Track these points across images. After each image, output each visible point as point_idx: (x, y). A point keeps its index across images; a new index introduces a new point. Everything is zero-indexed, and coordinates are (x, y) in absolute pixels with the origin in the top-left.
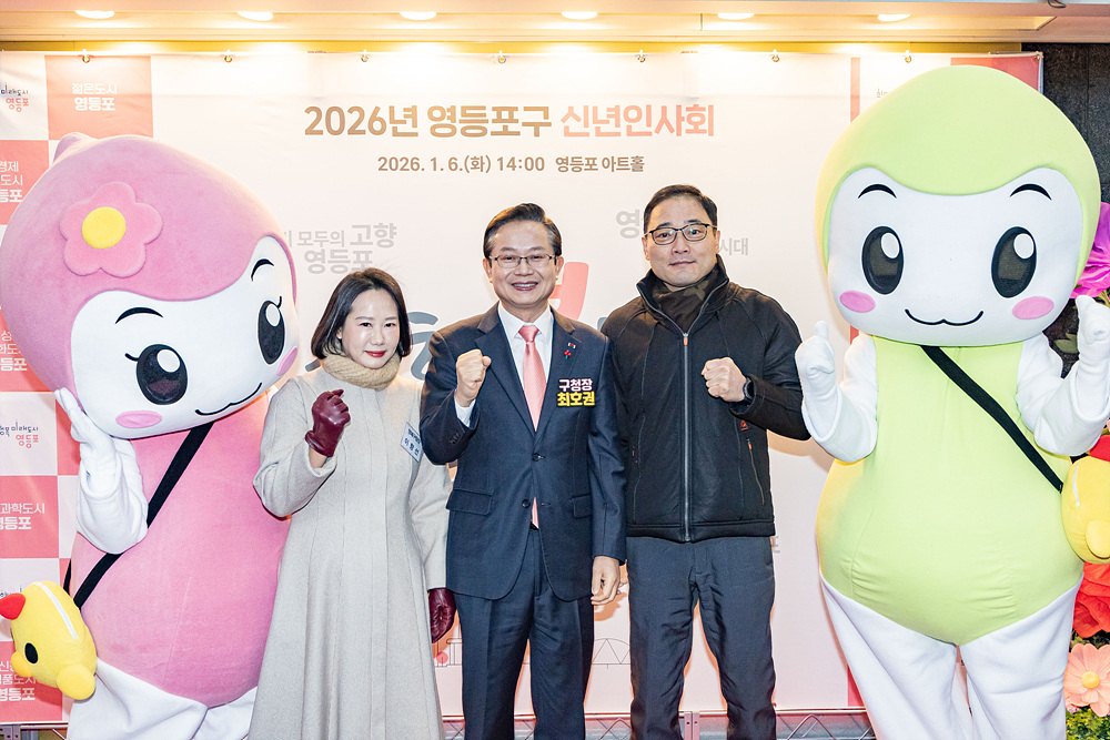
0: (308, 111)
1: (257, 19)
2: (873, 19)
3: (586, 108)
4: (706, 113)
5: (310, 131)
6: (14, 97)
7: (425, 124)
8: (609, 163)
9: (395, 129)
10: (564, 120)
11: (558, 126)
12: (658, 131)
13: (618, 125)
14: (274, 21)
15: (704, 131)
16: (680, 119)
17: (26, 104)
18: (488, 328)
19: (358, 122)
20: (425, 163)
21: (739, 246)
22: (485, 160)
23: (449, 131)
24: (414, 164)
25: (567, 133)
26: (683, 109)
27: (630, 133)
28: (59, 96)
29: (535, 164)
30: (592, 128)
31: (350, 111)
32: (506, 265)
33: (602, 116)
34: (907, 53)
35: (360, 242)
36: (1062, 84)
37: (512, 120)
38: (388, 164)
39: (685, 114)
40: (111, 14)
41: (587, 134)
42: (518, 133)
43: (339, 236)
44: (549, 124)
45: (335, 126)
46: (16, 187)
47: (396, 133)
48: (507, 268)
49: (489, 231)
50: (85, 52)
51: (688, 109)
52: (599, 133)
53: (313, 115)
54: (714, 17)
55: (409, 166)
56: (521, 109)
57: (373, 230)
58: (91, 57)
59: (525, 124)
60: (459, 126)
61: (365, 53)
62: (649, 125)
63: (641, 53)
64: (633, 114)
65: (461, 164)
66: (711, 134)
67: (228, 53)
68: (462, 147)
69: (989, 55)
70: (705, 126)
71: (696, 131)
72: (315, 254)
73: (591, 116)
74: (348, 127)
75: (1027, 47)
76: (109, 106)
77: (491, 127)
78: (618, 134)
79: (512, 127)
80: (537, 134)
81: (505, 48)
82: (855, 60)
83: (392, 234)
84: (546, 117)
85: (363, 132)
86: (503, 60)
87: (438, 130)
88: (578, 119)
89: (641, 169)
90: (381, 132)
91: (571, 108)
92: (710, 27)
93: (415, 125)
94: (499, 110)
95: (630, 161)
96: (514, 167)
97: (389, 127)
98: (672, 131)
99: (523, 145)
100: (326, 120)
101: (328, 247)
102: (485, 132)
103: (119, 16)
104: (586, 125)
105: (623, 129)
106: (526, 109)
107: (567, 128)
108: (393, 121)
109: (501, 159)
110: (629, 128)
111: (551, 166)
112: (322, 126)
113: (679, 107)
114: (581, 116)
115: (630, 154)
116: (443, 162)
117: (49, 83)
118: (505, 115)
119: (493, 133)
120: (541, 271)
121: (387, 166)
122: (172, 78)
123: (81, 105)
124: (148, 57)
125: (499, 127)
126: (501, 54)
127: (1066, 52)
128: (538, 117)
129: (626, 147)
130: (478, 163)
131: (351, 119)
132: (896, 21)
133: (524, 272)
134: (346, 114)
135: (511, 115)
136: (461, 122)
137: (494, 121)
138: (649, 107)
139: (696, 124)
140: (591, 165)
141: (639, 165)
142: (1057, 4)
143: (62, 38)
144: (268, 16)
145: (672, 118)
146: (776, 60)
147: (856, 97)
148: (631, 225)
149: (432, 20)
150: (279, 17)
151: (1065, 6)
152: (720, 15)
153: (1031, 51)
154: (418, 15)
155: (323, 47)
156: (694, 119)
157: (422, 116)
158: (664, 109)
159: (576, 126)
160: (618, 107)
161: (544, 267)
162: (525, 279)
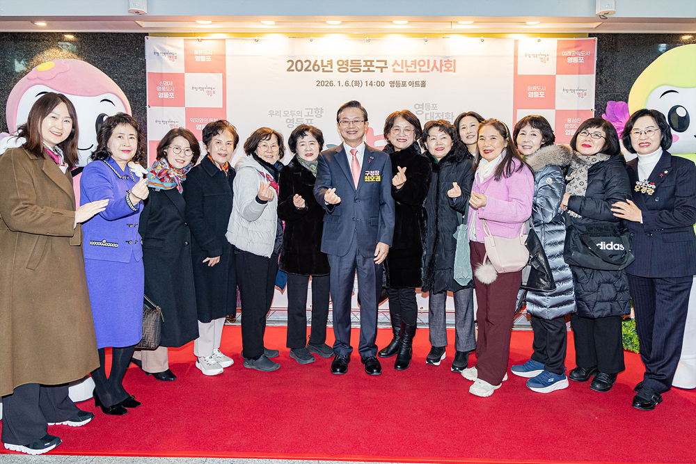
0: (288, 62)
1: (268, 23)
2: (524, 23)
3: (402, 61)
4: (452, 63)
5: (289, 70)
6: (172, 56)
7: (335, 67)
8: (411, 84)
9: (323, 69)
10: (393, 66)
11: (390, 68)
12: (432, 70)
13: (415, 68)
14: (275, 25)
15: (451, 71)
16: (441, 65)
17: (176, 58)
18: (339, 151)
19: (308, 66)
20: (335, 83)
22: (360, 82)
23: (345, 70)
24: (331, 84)
25: (394, 71)
26: (443, 61)
27: (420, 71)
28: (189, 55)
29: (381, 84)
30: (405, 69)
31: (305, 62)
33: (409, 64)
34: (539, 38)
35: (308, 116)
36: (606, 51)
37: (372, 66)
38: (320, 83)
39: (443, 63)
40: (210, 22)
41: (403, 72)
42: (374, 71)
43: (300, 113)
44: (387, 68)
45: (299, 68)
46: (172, 92)
47: (324, 71)
48: (345, 126)
49: (339, 111)
50: (199, 38)
51: (445, 61)
52: (407, 71)
53: (290, 63)
54: (456, 23)
55: (329, 84)
56: (375, 61)
57: (314, 111)
58: (202, 39)
59: (376, 67)
60: (350, 68)
61: (312, 38)
62: (428, 68)
63: (426, 38)
64: (422, 63)
65: (350, 84)
66: (454, 72)
67: (256, 38)
68: (351, 76)
69: (574, 39)
70: (452, 68)
71: (448, 70)
72: (290, 120)
73: (404, 64)
74: (304, 68)
75: (590, 35)
76: (209, 59)
77: (363, 68)
78: (416, 72)
79: (371, 69)
80: (382, 72)
81: (368, 37)
82: (516, 41)
83: (322, 112)
84: (386, 64)
85: (311, 70)
86: (369, 40)
87: (341, 70)
88: (399, 66)
89: (425, 86)
90: (318, 70)
91: (396, 61)
92: (455, 27)
93: (331, 68)
94: (366, 61)
95: (420, 83)
96: (372, 85)
97: (321, 68)
98: (438, 70)
99: (376, 76)
100: (295, 65)
101: (295, 117)
102: (360, 70)
103: (214, 22)
104: (402, 68)
105: (417, 70)
106: (377, 61)
107: (394, 69)
108: (322, 66)
109: (367, 82)
110: (420, 69)
111: (387, 85)
112: (294, 68)
113: (441, 61)
114: (400, 63)
115: (420, 80)
116: (343, 83)
117: (185, 50)
118: (369, 64)
119: (363, 71)
120: (358, 127)
122: (234, 49)
123: (197, 59)
124: (224, 40)
125: (366, 69)
126: (367, 38)
127: (607, 37)
128: (382, 64)
129: (419, 77)
130: (357, 83)
131: (306, 65)
132: (534, 24)
133: (352, 127)
135: (371, 64)
136: (351, 66)
137: (364, 66)
138: (428, 61)
139: (448, 68)
140: (404, 84)
141: (423, 84)
142: (603, 17)
143: (189, 32)
144: (273, 23)
145: (438, 65)
146: (483, 41)
147: (516, 57)
148: (421, 109)
149: (339, 25)
150: (277, 23)
151: (607, 18)
152: (459, 22)
153: (592, 37)
154: (334, 23)
155: (295, 35)
156: (448, 65)
157: (335, 64)
158: (435, 61)
159: (398, 68)
160: (415, 60)
161: (360, 125)
162: (352, 130)
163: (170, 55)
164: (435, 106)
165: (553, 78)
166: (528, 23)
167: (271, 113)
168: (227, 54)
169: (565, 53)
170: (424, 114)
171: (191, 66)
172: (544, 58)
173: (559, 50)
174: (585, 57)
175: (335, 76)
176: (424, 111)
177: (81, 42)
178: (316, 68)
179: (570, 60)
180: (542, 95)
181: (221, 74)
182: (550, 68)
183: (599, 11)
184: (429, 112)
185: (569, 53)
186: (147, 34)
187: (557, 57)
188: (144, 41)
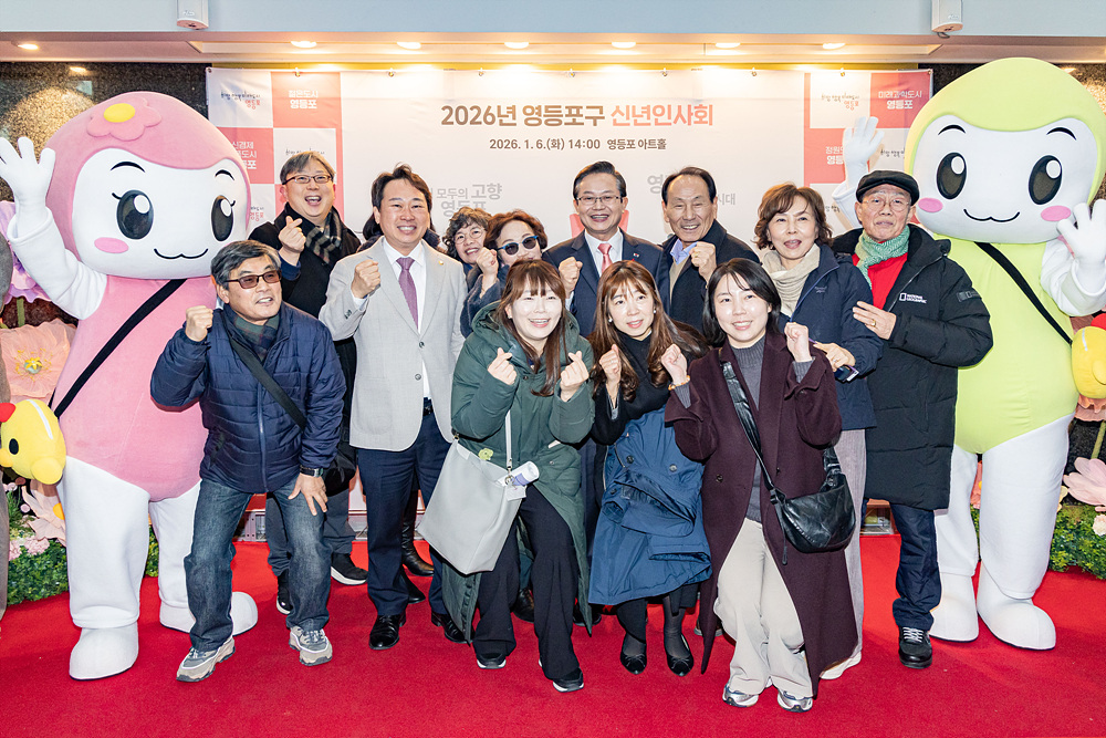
0: (443, 109)
1: (409, 46)
2: (819, 46)
3: (628, 107)
4: (707, 110)
5: (445, 122)
6: (252, 100)
7: (521, 117)
8: (643, 144)
9: (501, 121)
10: (613, 115)
11: (609, 118)
12: (675, 122)
13: (649, 118)
14: (421, 49)
15: (706, 122)
16: (690, 114)
17: (258, 104)
19: (477, 117)
20: (521, 143)
21: (729, 199)
22: (561, 142)
23: (537, 122)
24: (514, 144)
25: (615, 123)
26: (692, 108)
27: (657, 123)
28: (280, 99)
29: (594, 144)
30: (631, 121)
31: (472, 108)
32: (587, 203)
33: (638, 112)
34: (842, 70)
35: (478, 196)
37: (579, 115)
38: (496, 144)
39: (693, 111)
40: (314, 44)
41: (628, 124)
42: (583, 124)
43: (464, 192)
44: (603, 118)
45: (462, 119)
46: (252, 159)
47: (501, 124)
50: (297, 70)
51: (695, 108)
52: (636, 124)
53: (447, 111)
54: (712, 45)
55: (510, 145)
56: (584, 108)
57: (486, 188)
58: (301, 73)
59: (587, 118)
60: (544, 119)
61: (481, 70)
62: (669, 118)
63: (665, 70)
64: (659, 111)
65: (545, 145)
66: (711, 124)
67: (391, 70)
68: (545, 132)
69: (897, 71)
70: (707, 119)
71: (701, 122)
72: (448, 204)
73: (630, 112)
74: (470, 119)
75: (921, 66)
76: (313, 106)
77: (565, 120)
78: (649, 124)
79: (578, 120)
80: (595, 124)
81: (574, 68)
82: (807, 76)
84: (601, 113)
85: (480, 123)
86: (573, 75)
87: (529, 122)
88: (623, 115)
89: (664, 147)
90: (492, 123)
91: (618, 107)
92: (710, 53)
93: (514, 118)
94: (570, 108)
95: (657, 142)
96: (580, 146)
97: (497, 119)
98: (685, 122)
99: (586, 131)
100: (455, 115)
101: (457, 198)
102: (561, 123)
103: (320, 44)
104: (628, 118)
105: (652, 121)
106: (588, 107)
107: (615, 120)
108: (499, 115)
109: (571, 141)
110: (656, 120)
111: (605, 145)
112: (453, 119)
113: (689, 106)
114: (624, 111)
115: (657, 138)
116: (533, 143)
117: (273, 90)
119: (566, 123)
120: (611, 207)
121: (495, 146)
122: (355, 89)
123: (294, 105)
124: (338, 73)
125: (570, 120)
126: (571, 71)
127: (948, 69)
128: (596, 113)
129: (654, 133)
130: (556, 144)
131: (472, 114)
132: (835, 48)
133: (599, 207)
134: (469, 111)
135: (578, 111)
136: (545, 116)
137: (567, 116)
138: (669, 106)
139: (701, 118)
140: (631, 144)
141: (662, 145)
142: (943, 35)
143: (284, 61)
144: (418, 45)
145: (685, 113)
146: (754, 74)
147: (807, 100)
149: (526, 49)
150: (425, 46)
151: (949, 37)
152: (718, 45)
153: (924, 68)
154: (517, 45)
155: (454, 66)
156: (700, 114)
157: (519, 112)
158: (680, 107)
159: (621, 119)
160: (649, 106)
162: (599, 213)
163: (249, 98)
166: (825, 46)
168: (343, 95)
169: (883, 94)
171: (284, 117)
172: (851, 102)
173: (873, 89)
174: (914, 99)
175: (520, 132)
177: (97, 77)
178: (489, 119)
179: (891, 105)
181: (334, 129)
183: (937, 24)
185: (890, 93)
186: (210, 65)
187: (872, 99)
188: (205, 77)
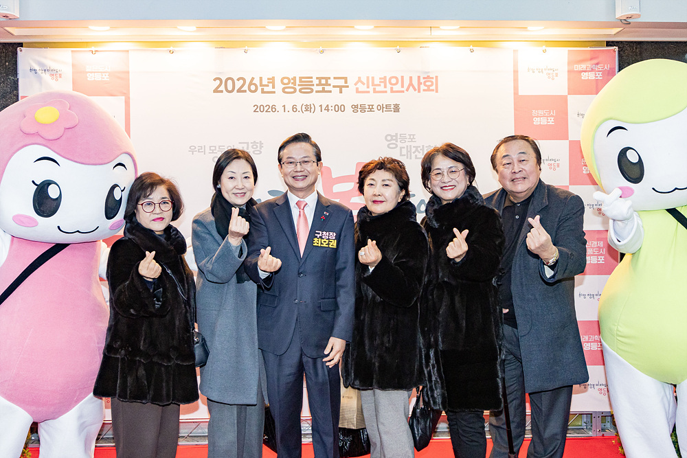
0: (215, 80)
1: (187, 29)
2: (525, 29)
3: (368, 78)
4: (434, 80)
5: (216, 91)
6: (55, 73)
7: (279, 86)
8: (381, 108)
9: (263, 89)
10: (356, 84)
11: (352, 87)
12: (407, 90)
13: (385, 87)
14: (197, 31)
15: (433, 90)
16: (419, 83)
17: (60, 77)
18: (280, 203)
19: (242, 86)
20: (279, 108)
22: (312, 106)
23: (292, 90)
24: (273, 108)
25: (358, 91)
26: (421, 78)
27: (392, 91)
28: (79, 72)
29: (340, 108)
30: (371, 89)
31: (238, 80)
32: (289, 167)
33: (377, 82)
34: (544, 48)
37: (327, 84)
38: (258, 109)
39: (422, 81)
40: (108, 28)
41: (369, 92)
42: (330, 92)
45: (230, 88)
47: (263, 92)
48: (289, 169)
49: (282, 148)
50: (93, 49)
51: (424, 78)
52: (375, 91)
53: (218, 82)
54: (438, 28)
55: (270, 110)
56: (332, 78)
57: (250, 145)
58: (96, 51)
59: (334, 87)
60: (298, 88)
61: (246, 48)
62: (402, 86)
63: (398, 48)
64: (394, 81)
65: (299, 109)
66: (437, 92)
67: (171, 48)
68: (300, 99)
69: (589, 49)
71: (428, 90)
73: (370, 82)
74: (236, 88)
75: (609, 44)
76: (106, 78)
77: (315, 88)
78: (386, 92)
79: (327, 88)
80: (341, 92)
81: (322, 46)
82: (515, 51)
83: (261, 147)
84: (346, 82)
85: (245, 91)
86: (322, 52)
87: (286, 90)
88: (364, 84)
89: (398, 111)
90: (255, 91)
91: (359, 78)
92: (435, 33)
93: (273, 87)
94: (319, 79)
95: (392, 107)
96: (328, 110)
97: (260, 88)
98: (415, 90)
99: (334, 98)
100: (224, 85)
102: (312, 91)
103: (113, 28)
104: (368, 87)
105: (388, 89)
106: (335, 78)
107: (357, 89)
108: (261, 85)
109: (321, 106)
110: (392, 88)
111: (349, 110)
112: (222, 88)
113: (419, 77)
114: (365, 82)
115: (392, 103)
116: (289, 108)
117: (73, 65)
118: (323, 81)
119: (317, 92)
120: (309, 170)
121: (258, 110)
122: (142, 63)
123: (90, 77)
124: (128, 51)
125: (320, 88)
126: (321, 48)
127: (630, 46)
128: (341, 82)
129: (390, 99)
130: (308, 108)
131: (238, 84)
132: (537, 30)
134: (236, 81)
135: (327, 81)
136: (299, 85)
137: (317, 85)
138: (402, 77)
139: (428, 86)
140: (371, 109)
141: (397, 108)
142: (626, 22)
143: (80, 41)
145: (415, 83)
146: (472, 51)
147: (516, 72)
148: (394, 142)
149: (284, 30)
150: (199, 29)
151: (630, 23)
152: (441, 27)
153: (611, 46)
154: (276, 28)
155: (223, 45)
156: (427, 83)
157: (278, 82)
158: (411, 78)
159: (362, 88)
160: (385, 77)
161: (311, 167)
162: (300, 174)
163: (54, 73)
164: (412, 138)
165: (564, 100)
166: (529, 28)
167: (192, 150)
168: (131, 69)
169: (578, 67)
170: (398, 148)
171: (82, 87)
172: (552, 73)
173: (569, 63)
174: (603, 72)
175: (279, 99)
176: (399, 143)
178: (253, 88)
179: (585, 76)
180: (551, 121)
181: (124, 97)
182: (560, 87)
183: (620, 13)
184: (404, 145)
185: (583, 66)
186: (21, 45)
187: (568, 71)
188: (17, 54)
